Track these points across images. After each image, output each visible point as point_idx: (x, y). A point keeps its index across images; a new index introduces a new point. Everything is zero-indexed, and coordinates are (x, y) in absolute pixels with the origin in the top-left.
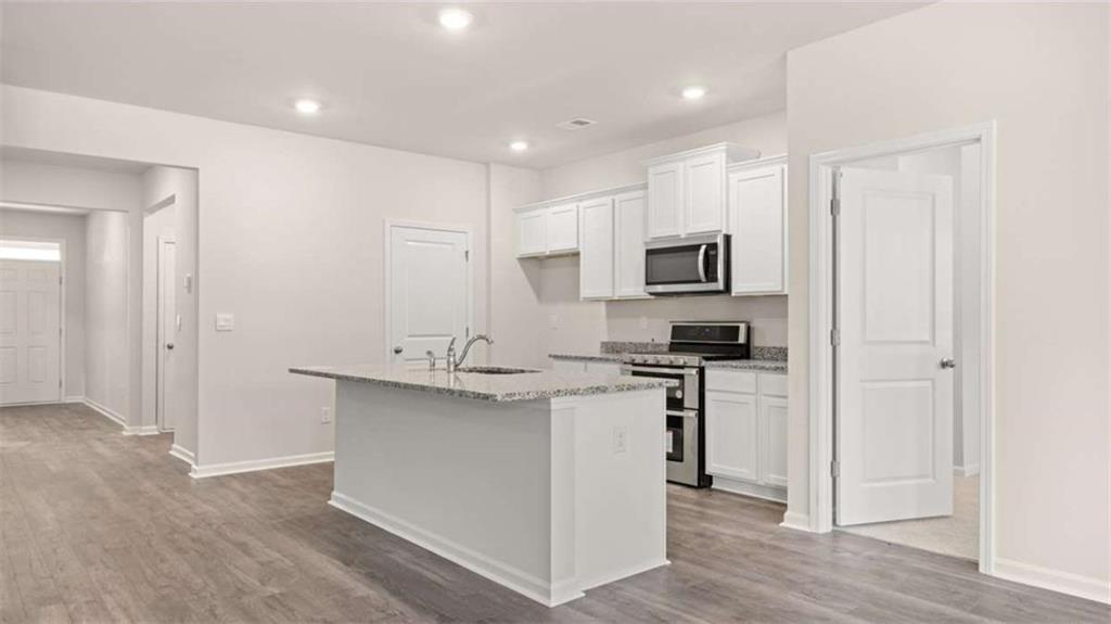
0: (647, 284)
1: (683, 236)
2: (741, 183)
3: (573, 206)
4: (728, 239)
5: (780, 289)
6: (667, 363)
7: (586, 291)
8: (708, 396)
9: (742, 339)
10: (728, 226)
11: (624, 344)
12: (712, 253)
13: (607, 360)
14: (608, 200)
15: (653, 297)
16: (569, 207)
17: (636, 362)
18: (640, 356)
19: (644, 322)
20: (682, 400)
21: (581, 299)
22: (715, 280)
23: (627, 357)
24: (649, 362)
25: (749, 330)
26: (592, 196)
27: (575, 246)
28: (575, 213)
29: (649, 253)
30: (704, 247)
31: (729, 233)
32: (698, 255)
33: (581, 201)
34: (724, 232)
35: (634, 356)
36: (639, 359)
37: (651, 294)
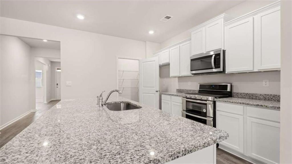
0: (191, 71)
1: (205, 53)
2: (230, 29)
3: (168, 50)
4: (224, 52)
5: (252, 69)
6: (200, 98)
7: (172, 74)
8: (217, 112)
9: (229, 89)
10: (224, 46)
11: (183, 90)
12: (217, 57)
13: (178, 96)
14: (178, 46)
15: (193, 75)
16: (166, 51)
17: (187, 97)
18: (189, 95)
19: (189, 83)
20: (206, 113)
21: (170, 77)
22: (219, 67)
23: (184, 95)
24: (192, 98)
25: (231, 86)
26: (174, 46)
27: (169, 61)
28: (168, 52)
29: (192, 60)
30: (214, 56)
31: (225, 49)
32: (211, 59)
33: (170, 48)
34: (223, 49)
35: (187, 95)
36: (188, 96)
37: (192, 74)
